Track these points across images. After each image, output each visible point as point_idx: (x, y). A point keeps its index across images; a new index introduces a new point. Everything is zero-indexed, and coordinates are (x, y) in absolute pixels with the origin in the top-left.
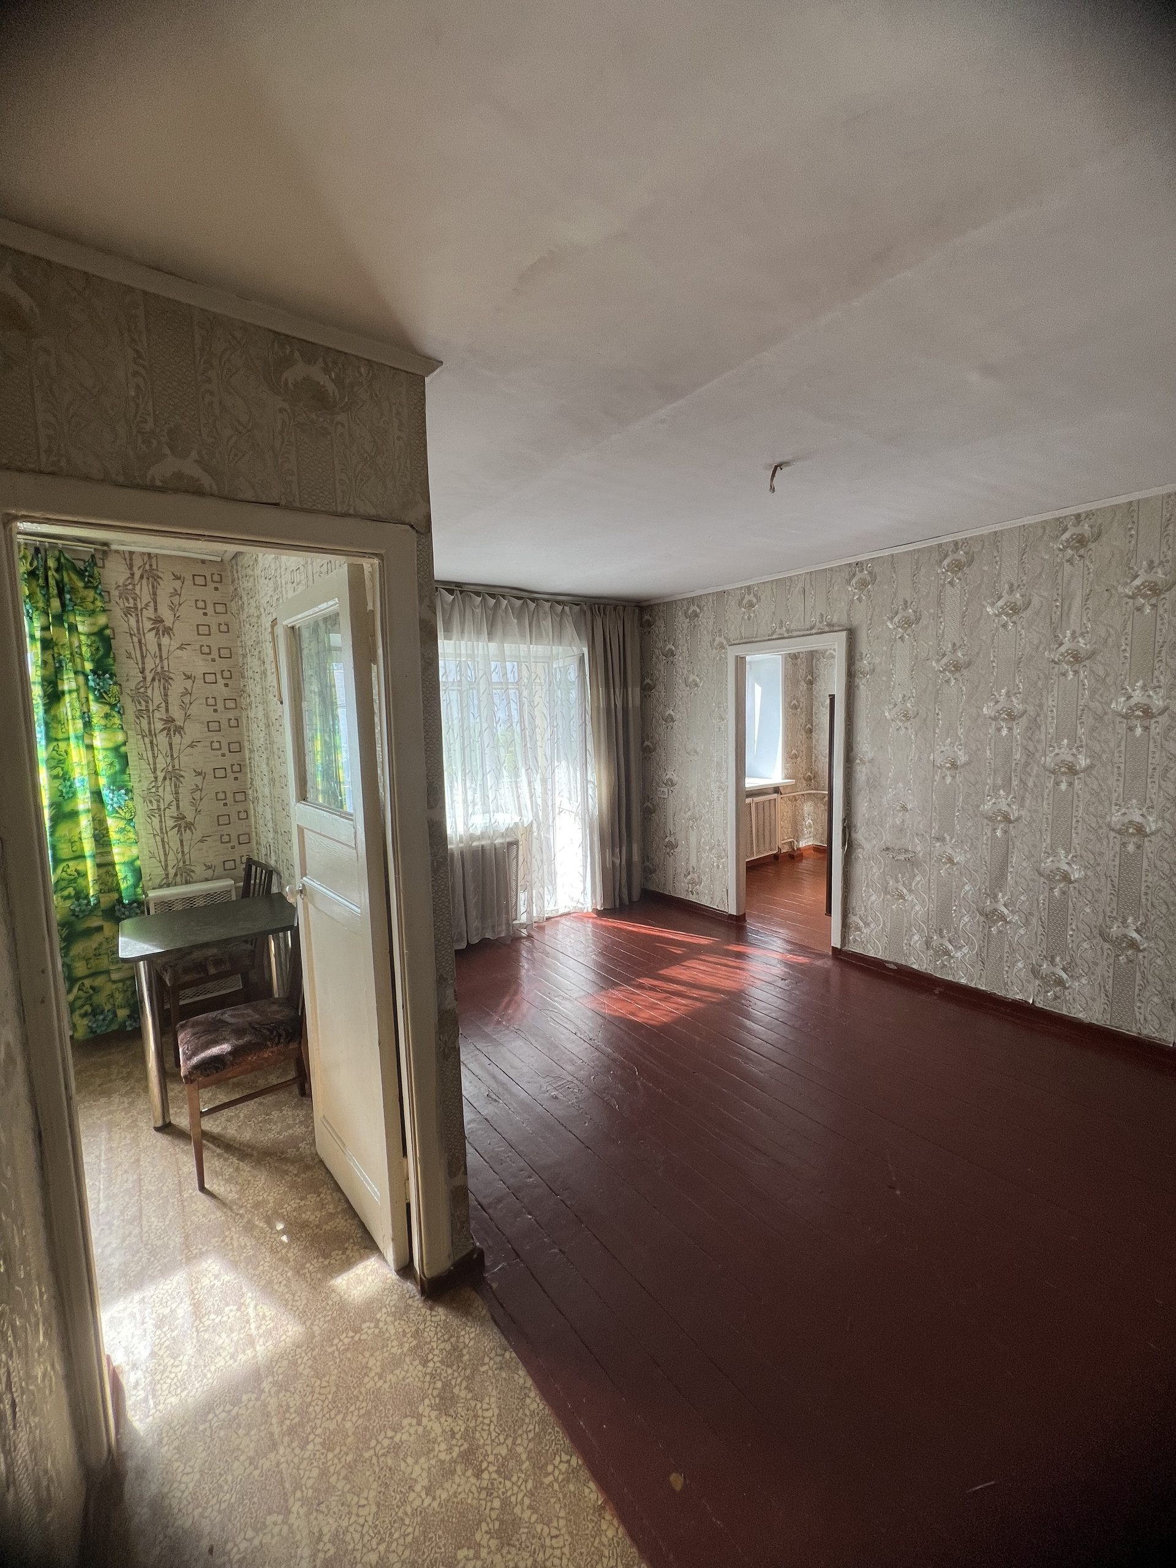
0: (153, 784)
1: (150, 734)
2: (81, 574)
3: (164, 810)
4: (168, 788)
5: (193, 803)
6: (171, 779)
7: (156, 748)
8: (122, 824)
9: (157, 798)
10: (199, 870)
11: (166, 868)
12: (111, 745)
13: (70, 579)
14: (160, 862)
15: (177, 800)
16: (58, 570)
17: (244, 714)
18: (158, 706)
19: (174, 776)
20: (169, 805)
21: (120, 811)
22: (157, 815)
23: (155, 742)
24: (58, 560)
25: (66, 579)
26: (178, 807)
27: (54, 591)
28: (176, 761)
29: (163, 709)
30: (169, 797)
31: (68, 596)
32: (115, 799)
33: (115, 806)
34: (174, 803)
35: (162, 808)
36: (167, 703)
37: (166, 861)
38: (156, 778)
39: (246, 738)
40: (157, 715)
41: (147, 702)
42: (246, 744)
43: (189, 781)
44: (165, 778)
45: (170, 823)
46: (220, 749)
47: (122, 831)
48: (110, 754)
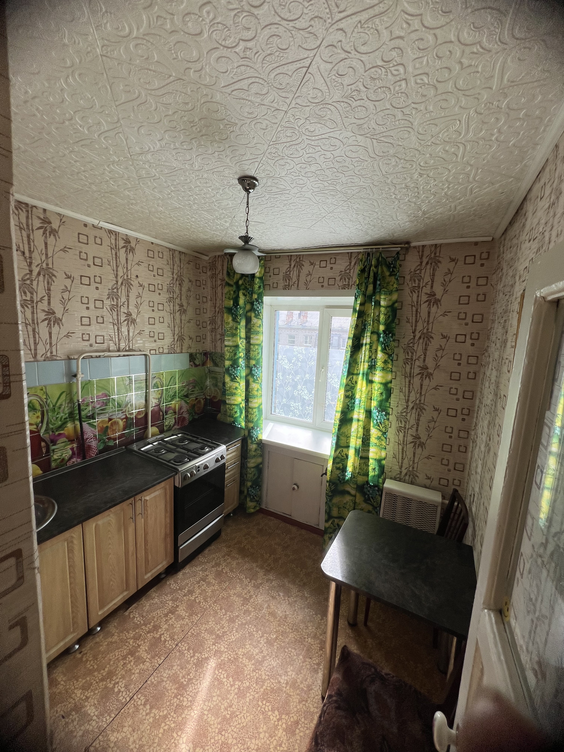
0: (405, 410)
1: (410, 376)
2: (388, 266)
3: (408, 429)
4: (413, 415)
5: (428, 429)
6: (416, 409)
7: (411, 386)
8: (380, 434)
9: (405, 420)
10: (421, 478)
11: (401, 467)
12: (384, 381)
13: (383, 272)
14: (399, 462)
15: (418, 425)
16: (376, 267)
17: (482, 370)
18: (419, 357)
19: (419, 408)
20: (412, 426)
21: (380, 425)
22: (403, 431)
23: (412, 382)
24: (378, 260)
25: (380, 271)
26: (417, 430)
27: (371, 280)
28: (423, 398)
29: (422, 359)
30: (413, 422)
31: (378, 282)
32: (379, 417)
33: (378, 421)
34: (415, 426)
35: (407, 427)
36: (425, 355)
37: (402, 463)
38: (407, 406)
39: (479, 389)
40: (417, 363)
41: (413, 354)
42: (479, 394)
43: (428, 414)
44: (413, 408)
45: (410, 439)
46: (456, 394)
47: (379, 438)
48: (382, 387)
